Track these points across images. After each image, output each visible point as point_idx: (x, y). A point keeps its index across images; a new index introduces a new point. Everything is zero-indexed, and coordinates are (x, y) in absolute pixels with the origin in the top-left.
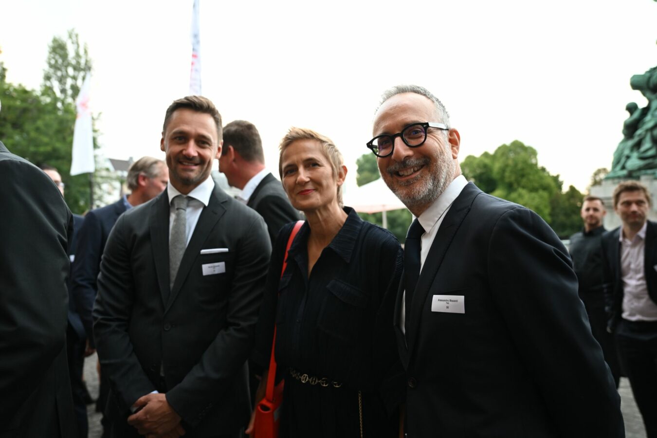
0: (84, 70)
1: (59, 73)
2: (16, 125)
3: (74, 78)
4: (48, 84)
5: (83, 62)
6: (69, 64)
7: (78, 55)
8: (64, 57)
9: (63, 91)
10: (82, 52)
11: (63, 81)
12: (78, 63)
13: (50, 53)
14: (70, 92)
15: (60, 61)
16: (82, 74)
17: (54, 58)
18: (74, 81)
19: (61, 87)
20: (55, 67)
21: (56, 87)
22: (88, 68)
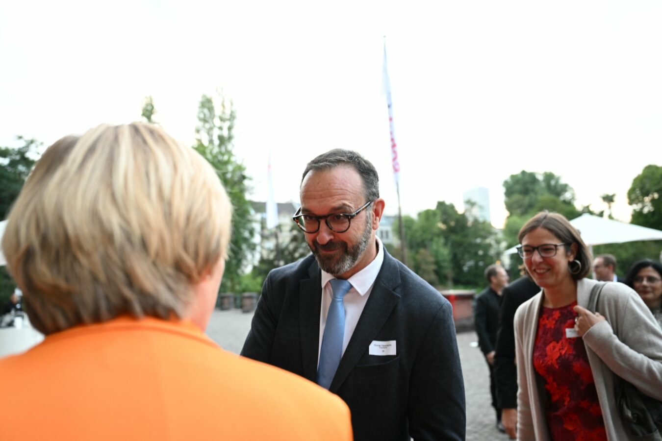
0: (229, 120)
1: (207, 126)
3: (221, 128)
4: (198, 136)
5: (228, 112)
6: (215, 116)
7: (223, 106)
8: (211, 109)
9: (211, 142)
10: (227, 105)
11: (210, 132)
12: (223, 113)
13: (200, 107)
14: (217, 142)
15: (207, 114)
16: (227, 124)
17: (203, 112)
18: (220, 131)
20: (205, 121)
21: (205, 138)
22: (232, 117)
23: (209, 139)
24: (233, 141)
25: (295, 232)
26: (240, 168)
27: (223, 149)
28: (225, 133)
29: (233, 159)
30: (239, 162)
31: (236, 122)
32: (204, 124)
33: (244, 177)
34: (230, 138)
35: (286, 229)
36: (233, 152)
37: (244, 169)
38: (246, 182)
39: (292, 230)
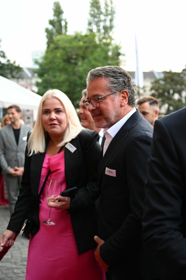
0: (111, 14)
1: (96, 20)
2: (83, 58)
3: (105, 20)
4: (90, 27)
5: (109, 9)
6: (101, 13)
7: (107, 5)
8: (98, 8)
9: (99, 31)
10: (109, 3)
11: (98, 24)
13: (91, 7)
14: (102, 31)
15: (96, 11)
16: (109, 17)
17: (93, 10)
18: (105, 23)
19: (98, 28)
20: (93, 16)
21: (94, 28)
22: (113, 13)
23: (97, 29)
24: (113, 30)
25: (153, 92)
26: (117, 48)
27: (107, 36)
28: (108, 24)
29: (113, 42)
30: (117, 44)
31: (115, 15)
32: (94, 19)
33: (119, 54)
34: (111, 27)
35: (148, 89)
36: (113, 37)
37: (120, 48)
38: (121, 57)
39: (151, 89)
